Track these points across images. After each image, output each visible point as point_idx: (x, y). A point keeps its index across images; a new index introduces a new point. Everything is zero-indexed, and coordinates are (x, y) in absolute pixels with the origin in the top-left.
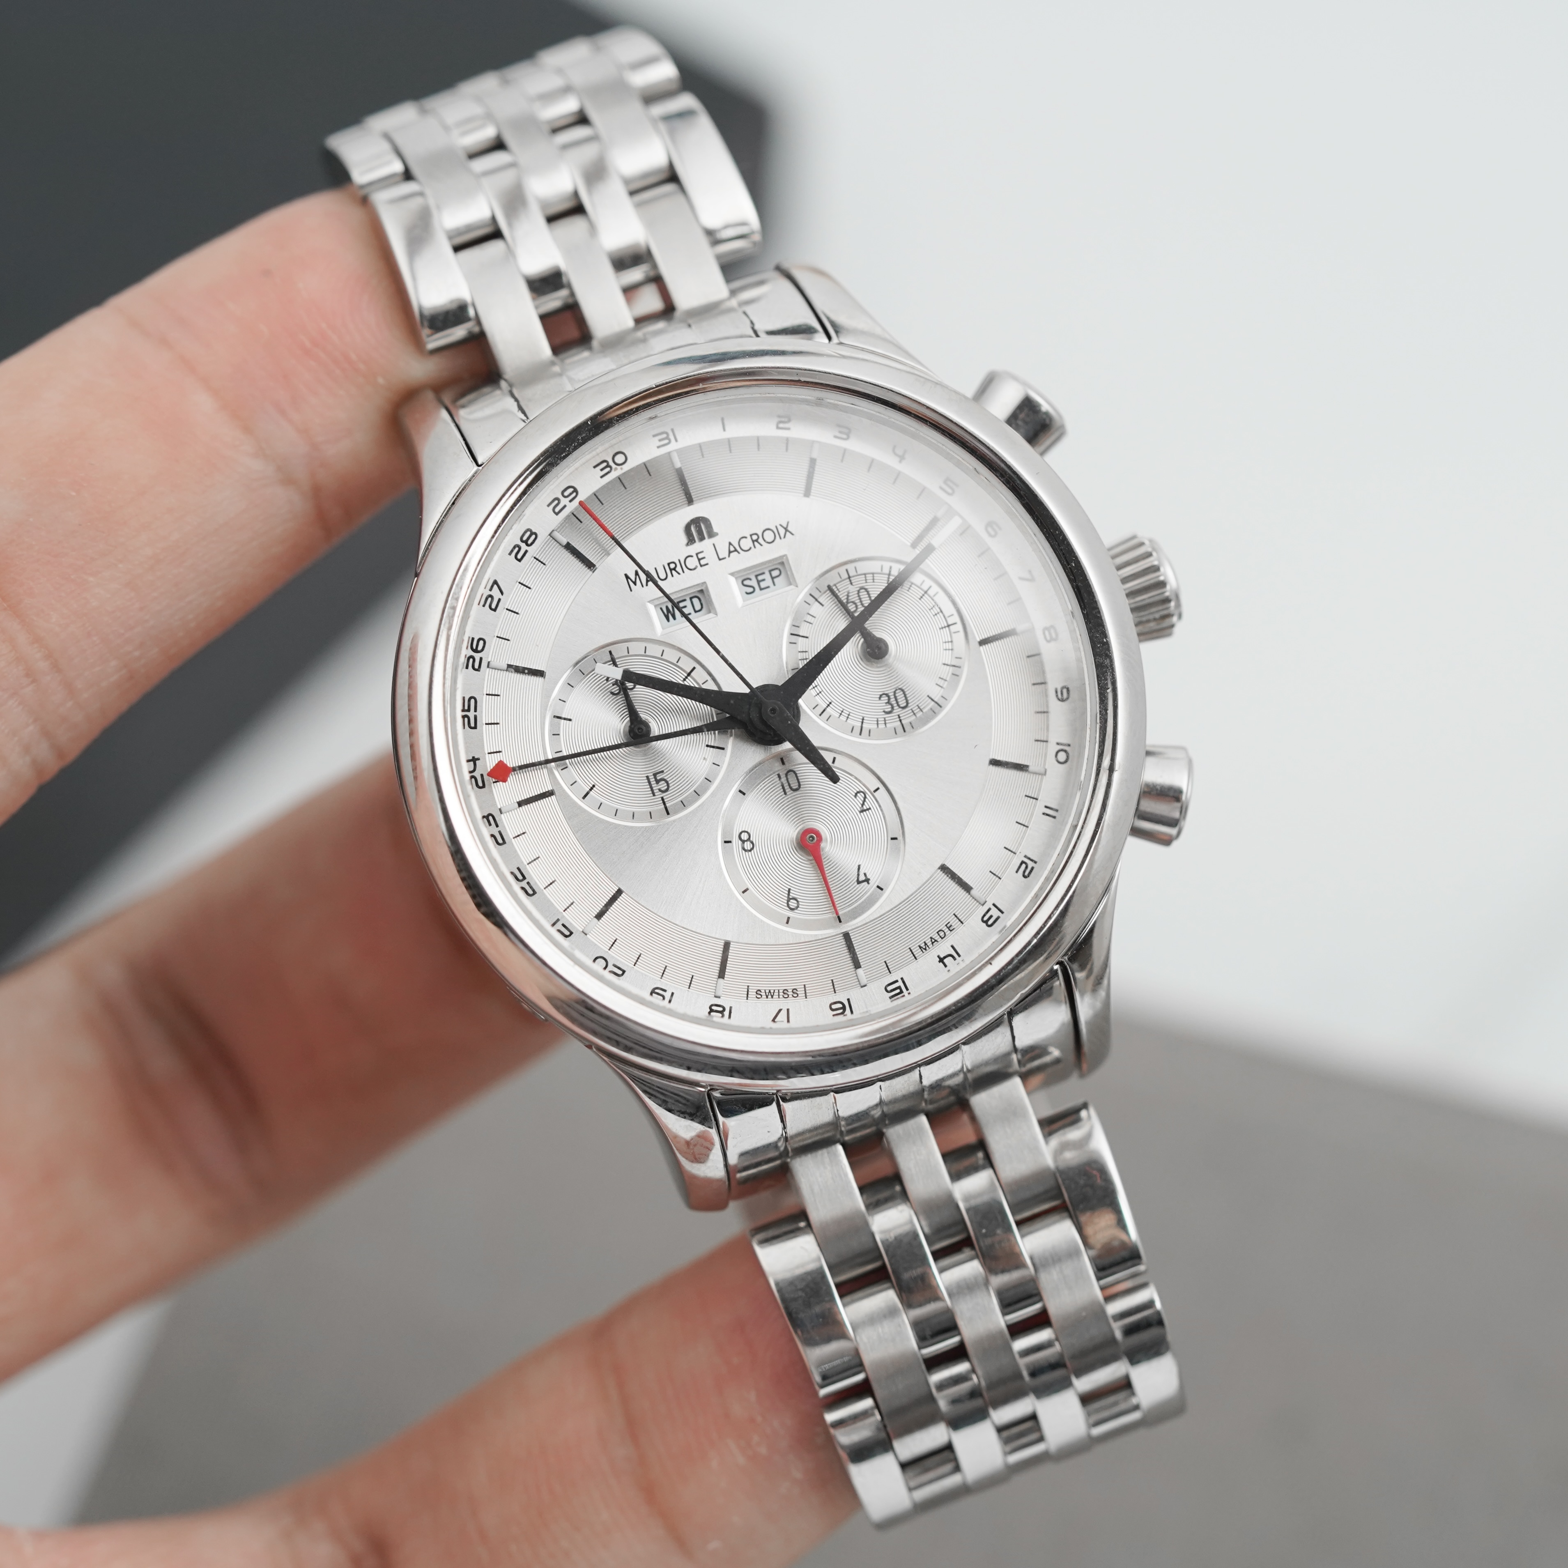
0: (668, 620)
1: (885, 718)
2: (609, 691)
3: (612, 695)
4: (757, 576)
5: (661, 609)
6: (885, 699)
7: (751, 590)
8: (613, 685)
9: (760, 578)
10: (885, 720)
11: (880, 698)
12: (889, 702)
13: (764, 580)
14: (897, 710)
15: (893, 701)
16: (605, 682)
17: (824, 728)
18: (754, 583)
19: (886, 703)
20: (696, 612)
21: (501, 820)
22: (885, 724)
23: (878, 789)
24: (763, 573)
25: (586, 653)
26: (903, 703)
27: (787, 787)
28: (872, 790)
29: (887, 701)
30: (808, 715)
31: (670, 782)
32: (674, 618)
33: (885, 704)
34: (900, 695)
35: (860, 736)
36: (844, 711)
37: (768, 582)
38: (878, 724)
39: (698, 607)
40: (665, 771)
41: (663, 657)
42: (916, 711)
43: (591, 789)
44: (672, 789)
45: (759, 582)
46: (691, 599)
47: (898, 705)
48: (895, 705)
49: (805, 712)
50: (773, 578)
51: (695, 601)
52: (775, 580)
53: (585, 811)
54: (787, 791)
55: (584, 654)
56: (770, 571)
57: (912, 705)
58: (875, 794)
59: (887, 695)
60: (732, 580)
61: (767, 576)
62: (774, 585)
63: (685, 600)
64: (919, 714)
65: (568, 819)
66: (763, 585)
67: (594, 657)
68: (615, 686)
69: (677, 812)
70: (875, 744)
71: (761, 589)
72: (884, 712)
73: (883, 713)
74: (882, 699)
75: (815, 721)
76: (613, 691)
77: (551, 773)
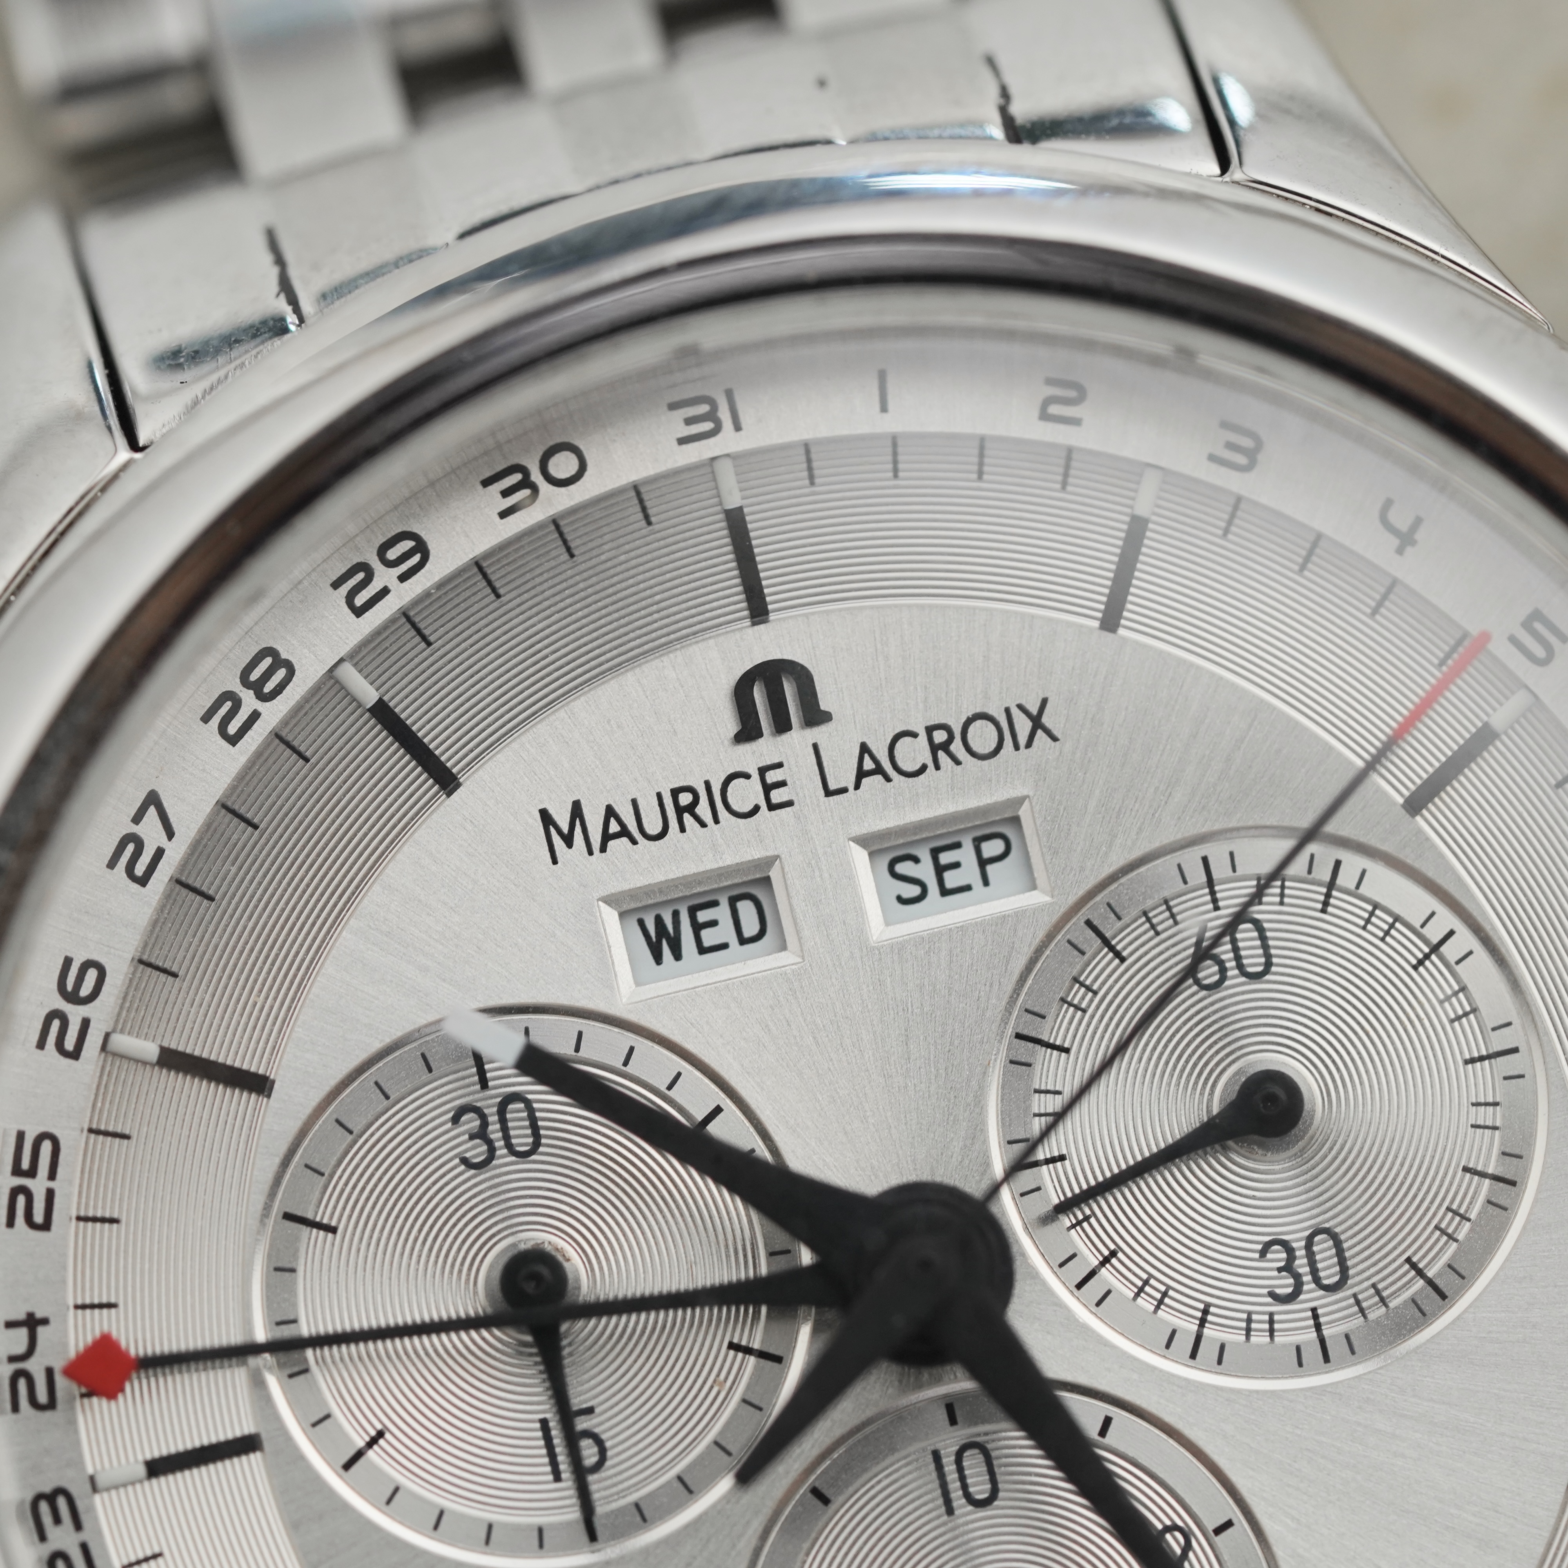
0: (658, 959)
1: (1271, 1315)
2: (455, 1156)
3: (463, 1167)
4: (935, 853)
5: (641, 923)
6: (1278, 1256)
7: (915, 891)
8: (472, 1137)
9: (945, 858)
10: (1271, 1322)
11: (1263, 1253)
12: (1288, 1268)
13: (956, 865)
14: (1311, 1294)
15: (1302, 1266)
16: (449, 1125)
17: (1085, 1329)
18: (925, 871)
19: (1280, 1270)
20: (743, 941)
21: (91, 1509)
22: (1272, 1331)
23: (1229, 1524)
24: (957, 845)
25: (399, 1034)
26: (1329, 1274)
27: (956, 1494)
28: (1210, 1527)
29: (1282, 1264)
30: (1044, 1283)
31: (608, 1444)
32: (678, 956)
33: (1275, 1273)
34: (1323, 1247)
35: (1191, 1362)
36: (1152, 1282)
37: (969, 873)
38: (1248, 1330)
39: (750, 927)
40: (597, 1410)
41: (629, 1069)
42: (1370, 1300)
43: (372, 1442)
44: (614, 1466)
45: (940, 870)
46: (733, 902)
47: (1317, 1280)
48: (1307, 1278)
49: (1035, 1275)
50: (983, 863)
51: (746, 909)
52: (989, 868)
53: (346, 1507)
54: (955, 1504)
55: (394, 1037)
56: (978, 842)
57: (1357, 1284)
58: (1219, 1540)
59: (1285, 1244)
60: (860, 856)
61: (966, 855)
62: (986, 883)
63: (714, 904)
64: (1376, 1313)
65: (294, 1526)
66: (952, 879)
67: (424, 1049)
68: (478, 1141)
69: (621, 1533)
70: (1232, 1391)
71: (945, 892)
72: (1272, 1295)
73: (1269, 1300)
74: (1269, 1256)
75: (1059, 1304)
76: (468, 1155)
77: (258, 1383)
